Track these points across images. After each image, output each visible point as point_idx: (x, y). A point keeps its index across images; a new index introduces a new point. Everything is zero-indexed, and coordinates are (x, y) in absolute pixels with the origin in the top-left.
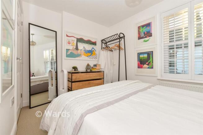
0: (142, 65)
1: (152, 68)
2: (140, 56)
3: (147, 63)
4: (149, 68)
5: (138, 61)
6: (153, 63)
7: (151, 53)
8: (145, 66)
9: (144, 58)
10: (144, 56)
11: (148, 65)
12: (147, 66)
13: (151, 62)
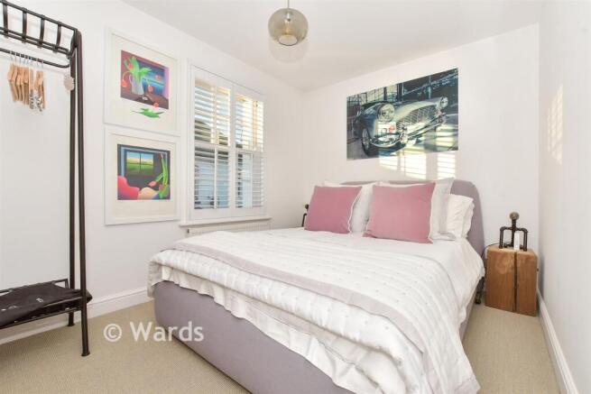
0: (138, 189)
1: (167, 197)
2: (129, 159)
3: (153, 184)
4: (158, 198)
5: (119, 174)
6: (169, 183)
7: (164, 156)
8: (147, 191)
9: (143, 166)
10: (143, 160)
11: (155, 188)
12: (154, 193)
13: (165, 182)
